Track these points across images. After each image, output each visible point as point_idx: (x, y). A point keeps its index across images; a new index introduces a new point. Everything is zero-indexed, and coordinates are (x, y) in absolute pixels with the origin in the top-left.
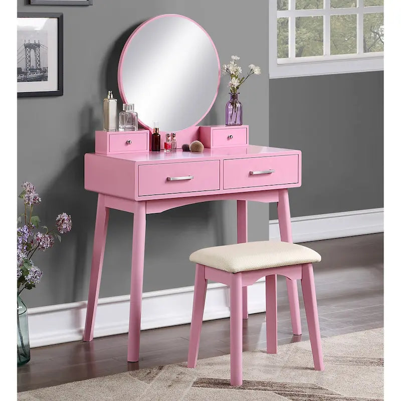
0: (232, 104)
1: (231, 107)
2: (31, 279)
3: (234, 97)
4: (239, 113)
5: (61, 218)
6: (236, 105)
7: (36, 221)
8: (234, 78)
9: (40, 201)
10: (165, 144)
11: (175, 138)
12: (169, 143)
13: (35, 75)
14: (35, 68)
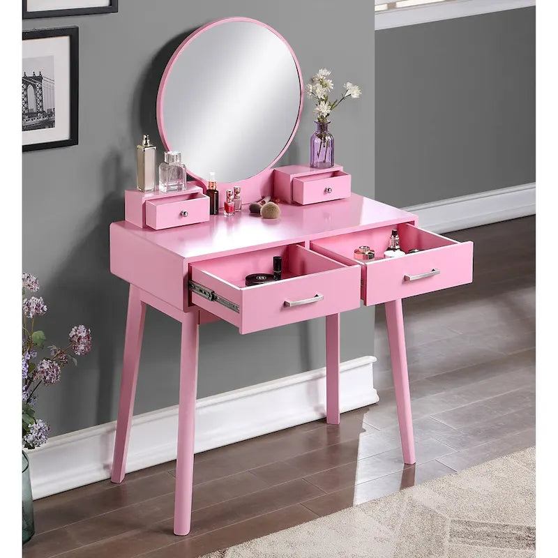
0: (320, 137)
1: (318, 141)
2: (33, 441)
3: (323, 126)
4: (329, 149)
5: (76, 335)
6: (325, 139)
7: (40, 339)
8: (322, 103)
9: (45, 309)
10: (226, 205)
11: (239, 195)
12: (231, 204)
13: (36, 121)
14: (35, 111)
